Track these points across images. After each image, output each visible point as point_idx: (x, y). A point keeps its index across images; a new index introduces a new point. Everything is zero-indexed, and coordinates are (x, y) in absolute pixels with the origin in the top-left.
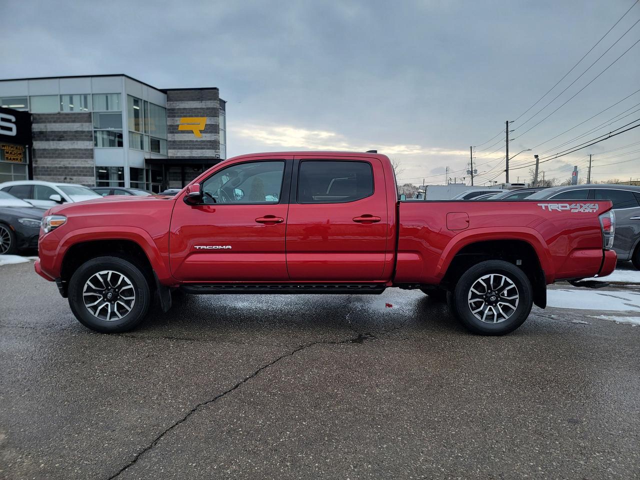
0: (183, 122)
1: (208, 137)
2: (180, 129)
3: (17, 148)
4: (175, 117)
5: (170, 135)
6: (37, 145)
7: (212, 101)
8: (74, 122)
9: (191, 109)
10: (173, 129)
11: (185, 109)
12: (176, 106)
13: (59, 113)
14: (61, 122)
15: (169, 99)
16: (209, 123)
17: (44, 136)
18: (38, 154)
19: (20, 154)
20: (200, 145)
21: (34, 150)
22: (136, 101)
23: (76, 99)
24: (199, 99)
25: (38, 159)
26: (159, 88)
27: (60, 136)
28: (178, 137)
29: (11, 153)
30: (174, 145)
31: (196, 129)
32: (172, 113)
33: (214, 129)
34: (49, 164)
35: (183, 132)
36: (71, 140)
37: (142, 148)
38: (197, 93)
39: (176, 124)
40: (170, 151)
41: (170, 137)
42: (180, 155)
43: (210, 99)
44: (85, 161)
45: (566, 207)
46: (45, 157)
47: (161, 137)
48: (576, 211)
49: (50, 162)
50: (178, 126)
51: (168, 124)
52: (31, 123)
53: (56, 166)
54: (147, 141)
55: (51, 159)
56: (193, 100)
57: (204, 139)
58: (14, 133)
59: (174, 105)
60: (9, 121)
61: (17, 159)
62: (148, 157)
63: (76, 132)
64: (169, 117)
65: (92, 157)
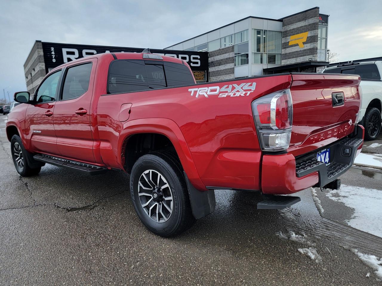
0: (292, 40)
1: (308, 46)
2: (290, 44)
3: (201, 73)
4: (287, 36)
5: (283, 50)
6: (211, 69)
7: (313, 18)
8: (226, 53)
9: (298, 29)
10: (286, 46)
11: (293, 29)
12: (288, 29)
13: (220, 49)
14: (221, 54)
15: (284, 25)
16: (309, 35)
17: (214, 64)
18: (211, 74)
19: (203, 76)
20: (302, 53)
21: (209, 72)
22: (259, 32)
23: (227, 39)
24: (304, 19)
25: (211, 78)
26: (277, 19)
27: (220, 63)
28: (289, 50)
29: (198, 76)
30: (286, 56)
31: (300, 42)
32: (285, 34)
33: (313, 39)
34: (215, 80)
35: (292, 46)
36: (225, 64)
37: (261, 63)
38: (302, 15)
39: (287, 41)
40: (283, 61)
41: (284, 51)
42: (289, 63)
43: (311, 17)
44: (230, 76)
45: (215, 90)
46: (214, 76)
47: (277, 53)
48: (225, 95)
49: (215, 78)
50: (289, 42)
51: (283, 42)
52: (208, 58)
53: (218, 80)
54: (265, 57)
55: (216, 77)
56: (300, 21)
57: (306, 48)
58: (199, 65)
59: (287, 28)
60: (197, 58)
61: (201, 79)
62: (265, 67)
63: (227, 59)
64: (283, 37)
65: (233, 73)
